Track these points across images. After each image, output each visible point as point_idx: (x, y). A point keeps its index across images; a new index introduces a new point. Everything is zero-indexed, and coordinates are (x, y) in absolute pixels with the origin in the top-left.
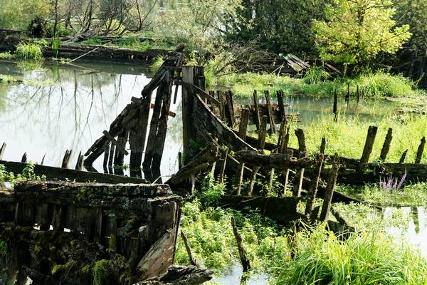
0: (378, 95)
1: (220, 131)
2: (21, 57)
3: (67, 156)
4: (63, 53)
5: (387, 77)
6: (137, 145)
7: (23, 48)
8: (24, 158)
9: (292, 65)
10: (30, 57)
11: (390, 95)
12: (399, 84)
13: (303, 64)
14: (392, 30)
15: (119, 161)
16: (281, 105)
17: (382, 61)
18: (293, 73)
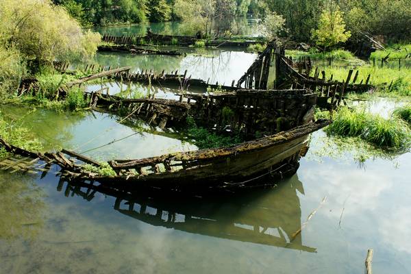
0: (340, 59)
1: (292, 72)
2: (197, 47)
3: (233, 82)
4: (212, 44)
5: (343, 51)
6: (258, 78)
7: (198, 43)
8: (217, 83)
9: (304, 47)
10: (200, 46)
11: (344, 58)
12: (348, 54)
13: (308, 46)
14: (344, 33)
15: (251, 84)
16: (310, 62)
17: (340, 45)
18: (304, 50)
